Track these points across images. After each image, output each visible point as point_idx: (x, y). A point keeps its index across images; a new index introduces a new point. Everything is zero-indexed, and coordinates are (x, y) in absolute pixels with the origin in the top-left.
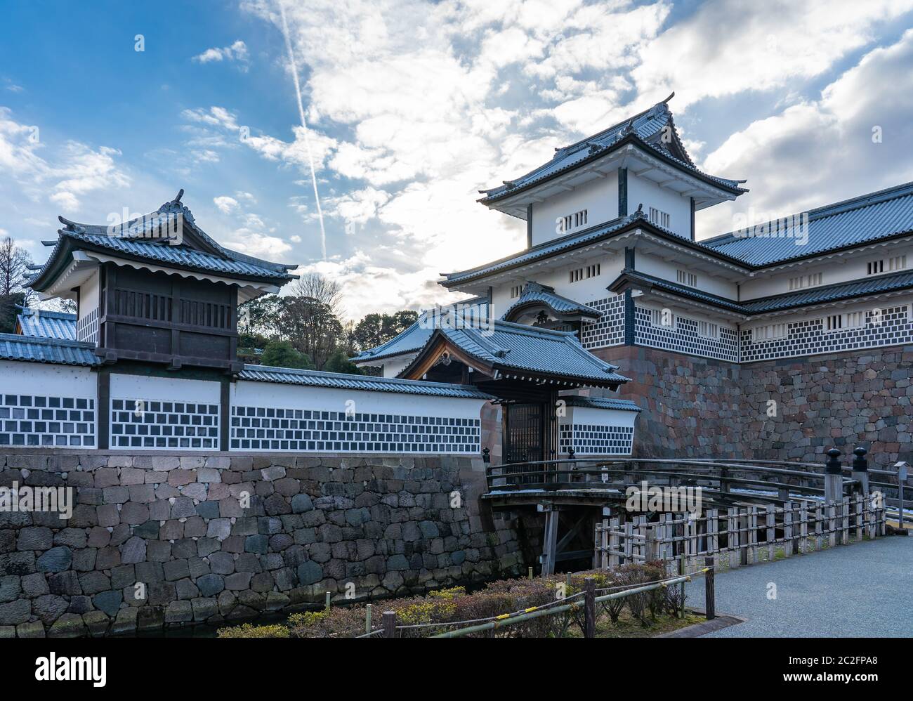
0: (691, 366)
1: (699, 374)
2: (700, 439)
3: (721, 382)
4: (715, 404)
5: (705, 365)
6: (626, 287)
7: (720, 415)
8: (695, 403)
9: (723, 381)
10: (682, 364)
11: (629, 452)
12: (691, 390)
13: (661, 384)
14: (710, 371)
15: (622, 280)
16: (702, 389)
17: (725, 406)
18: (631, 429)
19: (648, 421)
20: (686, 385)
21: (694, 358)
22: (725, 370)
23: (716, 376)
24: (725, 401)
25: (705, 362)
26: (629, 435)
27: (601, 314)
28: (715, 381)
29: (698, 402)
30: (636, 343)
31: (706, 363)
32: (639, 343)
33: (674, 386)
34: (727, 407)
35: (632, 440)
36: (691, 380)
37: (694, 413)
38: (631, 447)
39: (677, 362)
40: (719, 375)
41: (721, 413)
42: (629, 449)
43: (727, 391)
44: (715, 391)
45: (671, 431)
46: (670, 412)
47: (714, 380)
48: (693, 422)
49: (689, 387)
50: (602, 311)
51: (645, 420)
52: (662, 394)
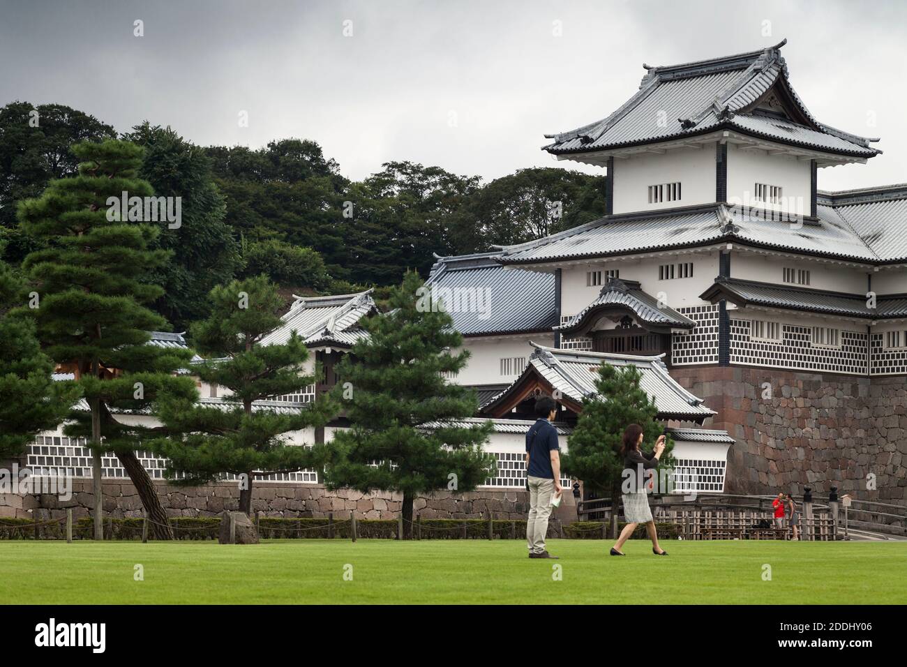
0: (801, 385)
1: (811, 394)
2: (809, 474)
3: (841, 402)
4: (831, 431)
5: (819, 381)
6: (720, 296)
7: (838, 444)
8: (804, 430)
9: (844, 400)
10: (789, 384)
11: (721, 489)
12: (799, 415)
13: (760, 408)
14: (826, 389)
15: (716, 289)
16: (814, 413)
17: (846, 432)
18: (723, 463)
19: (744, 453)
20: (792, 409)
21: (804, 375)
22: (847, 386)
23: (834, 395)
24: (845, 426)
25: (819, 378)
26: (721, 470)
27: (693, 325)
28: (833, 401)
29: (809, 429)
30: (731, 362)
31: (821, 380)
32: (735, 362)
33: (778, 411)
34: (849, 433)
35: (724, 475)
36: (801, 402)
37: (803, 443)
38: (723, 483)
39: (782, 382)
40: (839, 393)
41: (840, 442)
42: (721, 485)
43: (850, 412)
44: (832, 414)
45: (772, 464)
46: (771, 443)
47: (831, 400)
48: (801, 453)
49: (797, 411)
50: (695, 321)
51: (739, 453)
52: (761, 421)
